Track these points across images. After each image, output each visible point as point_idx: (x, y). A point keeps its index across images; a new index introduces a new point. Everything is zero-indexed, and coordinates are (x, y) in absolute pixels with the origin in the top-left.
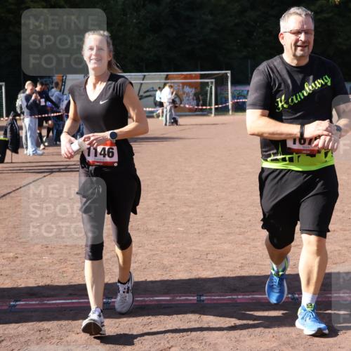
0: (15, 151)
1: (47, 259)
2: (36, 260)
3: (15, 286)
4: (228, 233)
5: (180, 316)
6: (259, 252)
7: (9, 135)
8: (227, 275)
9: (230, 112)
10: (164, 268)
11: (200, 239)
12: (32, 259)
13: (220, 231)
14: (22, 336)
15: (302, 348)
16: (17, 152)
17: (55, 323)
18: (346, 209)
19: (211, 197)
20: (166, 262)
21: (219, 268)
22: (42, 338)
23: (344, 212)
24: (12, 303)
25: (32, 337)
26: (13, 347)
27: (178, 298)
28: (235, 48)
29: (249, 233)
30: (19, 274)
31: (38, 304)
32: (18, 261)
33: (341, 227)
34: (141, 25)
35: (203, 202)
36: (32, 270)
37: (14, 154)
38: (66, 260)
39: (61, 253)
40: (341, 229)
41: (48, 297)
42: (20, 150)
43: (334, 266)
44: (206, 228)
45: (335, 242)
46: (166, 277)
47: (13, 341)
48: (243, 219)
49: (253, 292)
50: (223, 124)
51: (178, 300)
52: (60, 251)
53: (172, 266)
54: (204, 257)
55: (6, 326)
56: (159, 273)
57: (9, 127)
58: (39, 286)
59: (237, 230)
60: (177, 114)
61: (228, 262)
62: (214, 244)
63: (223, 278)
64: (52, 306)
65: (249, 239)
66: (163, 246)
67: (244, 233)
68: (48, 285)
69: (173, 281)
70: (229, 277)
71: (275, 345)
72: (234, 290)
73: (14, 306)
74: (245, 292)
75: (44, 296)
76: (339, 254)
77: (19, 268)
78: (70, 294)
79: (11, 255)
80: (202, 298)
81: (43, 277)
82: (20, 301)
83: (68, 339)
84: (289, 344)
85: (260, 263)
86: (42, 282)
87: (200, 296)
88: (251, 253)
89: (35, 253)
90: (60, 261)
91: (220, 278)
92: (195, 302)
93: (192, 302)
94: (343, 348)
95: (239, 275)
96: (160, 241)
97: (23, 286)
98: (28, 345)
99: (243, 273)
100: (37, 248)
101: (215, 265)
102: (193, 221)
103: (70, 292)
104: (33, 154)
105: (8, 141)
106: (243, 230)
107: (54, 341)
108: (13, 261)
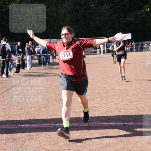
0: (23, 68)
1: (33, 109)
2: (29, 110)
3: (21, 119)
4: (101, 100)
5: (81, 131)
6: (113, 107)
7: (21, 62)
8: (100, 116)
9: (106, 53)
10: (77, 113)
11: (91, 102)
12: (28, 109)
13: (98, 99)
14: (23, 138)
15: (126, 143)
16: (24, 69)
17: (35, 133)
18: (147, 90)
19: (96, 86)
20: (77, 111)
21: (97, 113)
22: (30, 139)
23: (146, 92)
24: (20, 126)
25: (26, 138)
26: (19, 141)
27: (81, 124)
28: (108, 28)
29: (109, 100)
30: (23, 115)
31: (29, 126)
32: (23, 110)
33: (144, 97)
34: (71, 20)
35: (93, 88)
36: (27, 113)
37: (23, 70)
38: (40, 110)
39: (39, 107)
40: (144, 98)
41: (33, 123)
42: (25, 68)
43: (140, 112)
44: (93, 98)
45: (142, 103)
46: (77, 116)
47: (19, 139)
48: (107, 94)
49: (109, 122)
50: (103, 58)
51: (81, 125)
52: (38, 106)
53: (79, 112)
54: (92, 109)
55: (17, 134)
56: (74, 115)
57: (21, 59)
58: (30, 120)
59: (105, 99)
60: (86, 54)
61: (101, 111)
62: (96, 104)
63: (98, 117)
64: (34, 127)
65: (109, 102)
66: (77, 105)
67: (108, 99)
68: (33, 119)
69: (80, 118)
70: (100, 117)
71: (116, 141)
72: (102, 121)
73: (20, 127)
74: (106, 122)
75: (31, 123)
76: (143, 108)
77: (23, 113)
78: (41, 123)
79: (20, 108)
80: (90, 124)
81: (31, 116)
82: (22, 125)
83: (39, 139)
84: (121, 141)
85: (113, 111)
86: (31, 118)
87: (89, 123)
88: (110, 107)
89: (29, 107)
90: (38, 110)
91: (97, 117)
92: (87, 125)
93: (86, 125)
94: (141, 143)
95: (104, 115)
96: (76, 102)
97: (24, 119)
98: (24, 141)
99: (106, 115)
100: (30, 105)
101: (96, 112)
102: (88, 95)
103: (41, 122)
104: (29, 70)
105: (21, 65)
106: (107, 98)
107: (34, 140)
108: (21, 110)
